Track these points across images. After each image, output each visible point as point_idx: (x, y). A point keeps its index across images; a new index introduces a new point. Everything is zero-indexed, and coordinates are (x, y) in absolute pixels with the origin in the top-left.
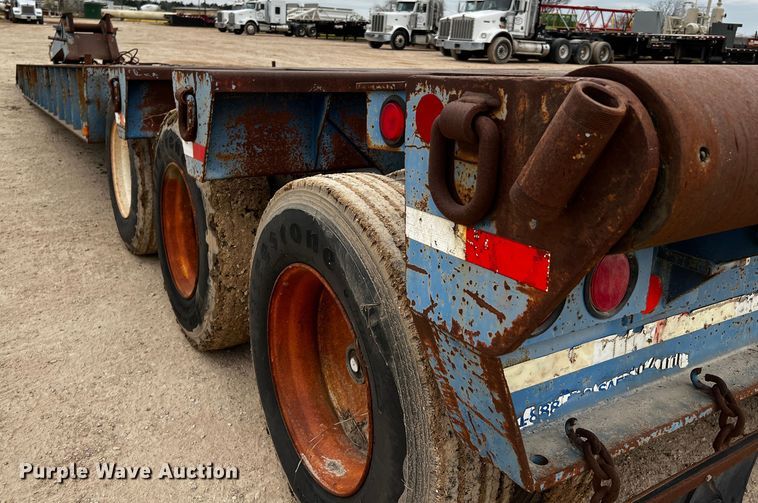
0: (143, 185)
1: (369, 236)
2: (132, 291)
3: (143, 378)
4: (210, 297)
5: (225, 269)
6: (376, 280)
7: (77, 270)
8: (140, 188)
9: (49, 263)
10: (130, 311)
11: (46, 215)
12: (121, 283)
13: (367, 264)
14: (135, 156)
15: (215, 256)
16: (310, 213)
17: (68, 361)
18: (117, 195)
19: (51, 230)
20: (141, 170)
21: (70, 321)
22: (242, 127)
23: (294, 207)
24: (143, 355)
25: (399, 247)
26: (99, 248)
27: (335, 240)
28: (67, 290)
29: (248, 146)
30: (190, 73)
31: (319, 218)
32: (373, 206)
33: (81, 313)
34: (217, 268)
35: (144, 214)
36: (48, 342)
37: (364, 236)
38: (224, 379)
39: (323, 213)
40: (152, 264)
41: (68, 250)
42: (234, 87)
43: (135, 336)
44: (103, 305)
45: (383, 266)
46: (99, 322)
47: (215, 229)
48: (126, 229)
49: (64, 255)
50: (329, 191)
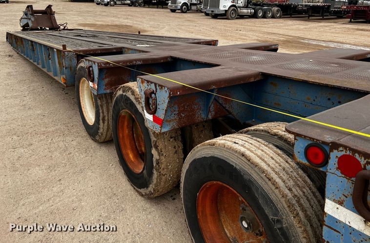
0: (103, 113)
1: (273, 184)
2: (101, 164)
3: (121, 215)
4: (154, 178)
5: (163, 166)
6: (279, 206)
7: (71, 153)
8: (101, 114)
9: (56, 150)
10: (103, 175)
11: (46, 121)
12: (94, 159)
13: (273, 197)
14: (98, 99)
15: (157, 160)
16: (232, 164)
17: (82, 207)
18: (84, 113)
19: (50, 130)
20: (102, 106)
21: (76, 184)
22: (176, 106)
23: (219, 157)
24: (117, 201)
25: (289, 190)
26: (77, 139)
27: (250, 181)
28: (69, 165)
29: (179, 114)
30: (152, 83)
31: (238, 167)
32: (269, 165)
33: (80, 178)
34: (159, 166)
35: (104, 126)
36: (69, 197)
37: (269, 183)
38: (159, 212)
39: (241, 165)
40: (106, 147)
41: (63, 141)
42: (178, 93)
43: (110, 190)
44: (90, 173)
45: (283, 200)
46: (91, 183)
47: (157, 148)
48: (92, 131)
49: (61, 144)
50: (243, 155)
